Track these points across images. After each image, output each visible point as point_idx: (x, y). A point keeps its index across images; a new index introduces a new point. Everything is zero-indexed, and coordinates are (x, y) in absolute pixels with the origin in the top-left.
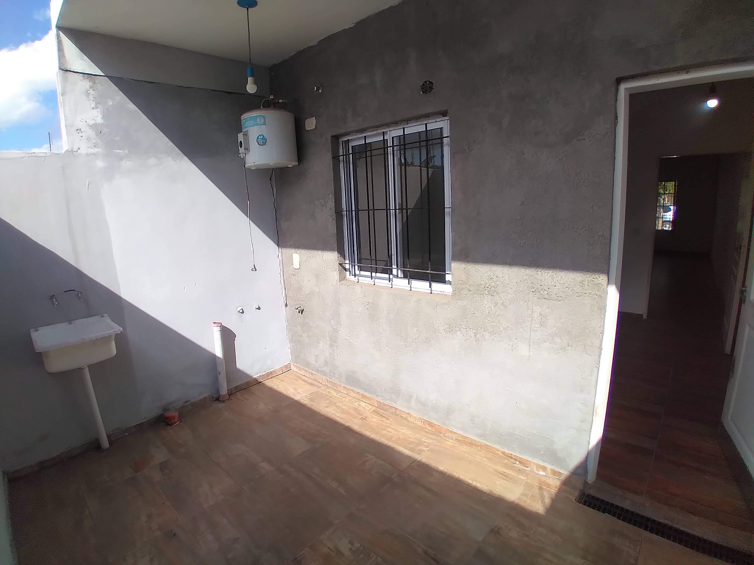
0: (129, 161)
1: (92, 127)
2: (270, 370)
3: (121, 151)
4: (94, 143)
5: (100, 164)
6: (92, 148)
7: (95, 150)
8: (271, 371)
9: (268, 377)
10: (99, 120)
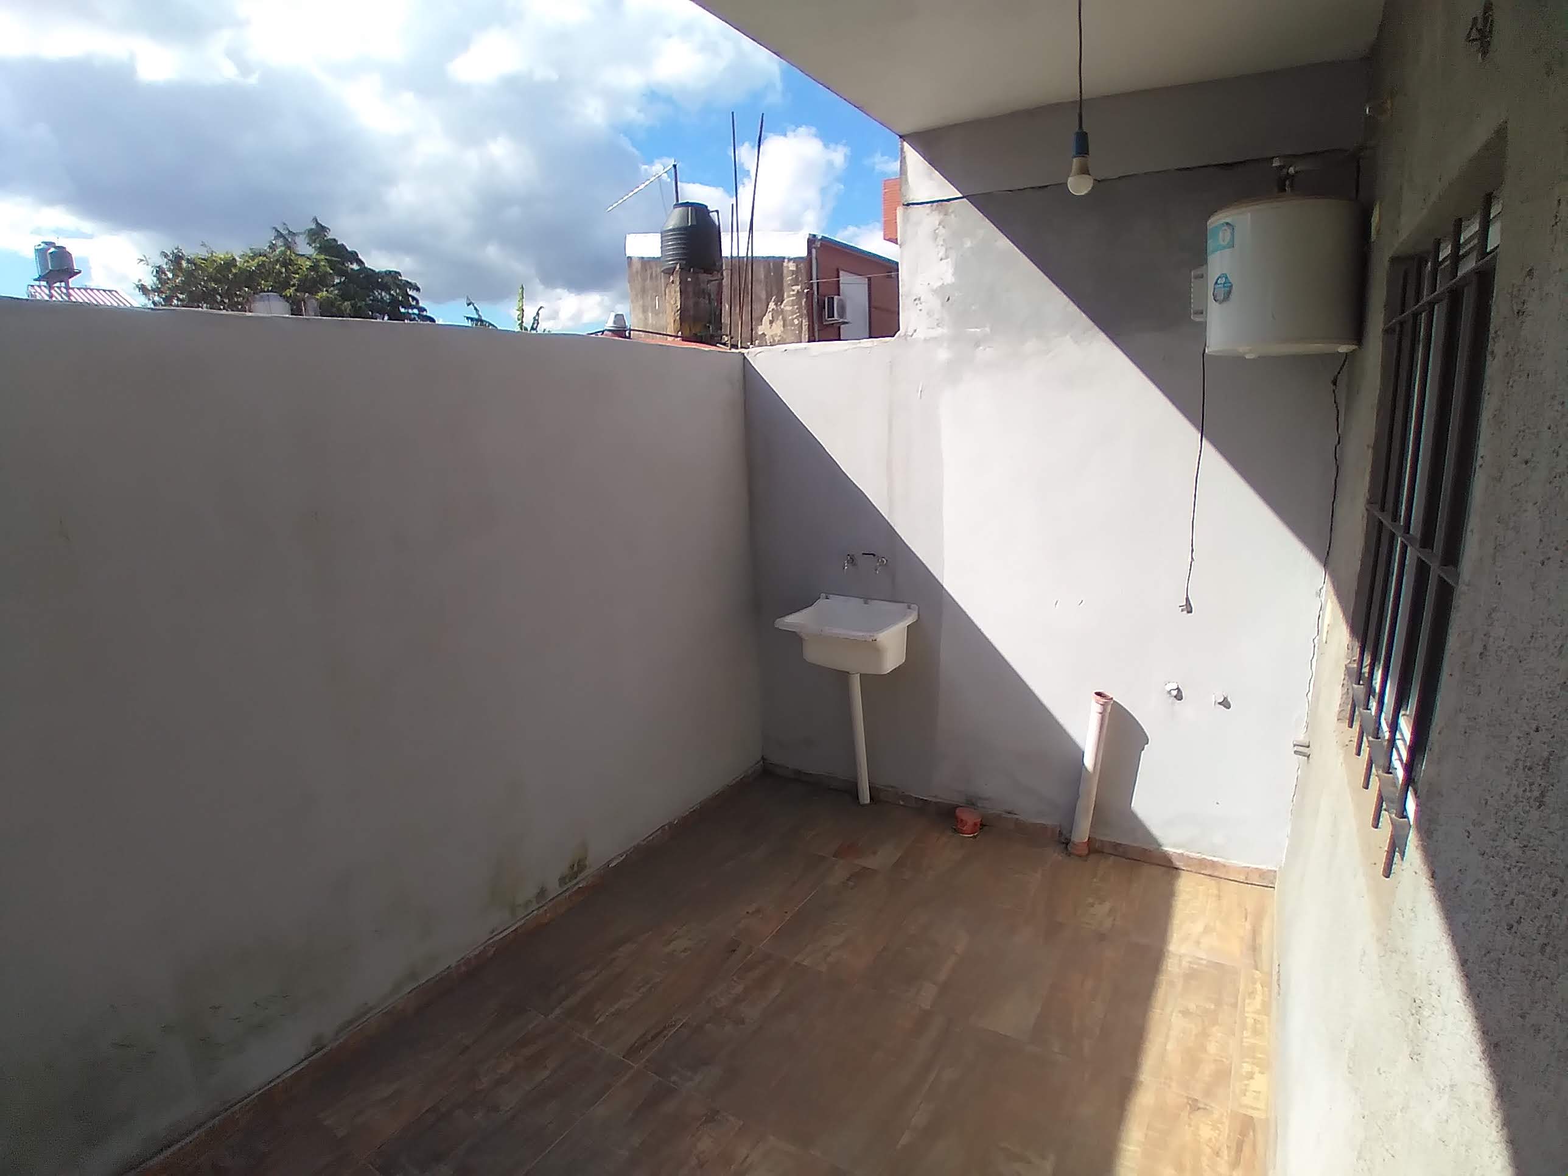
0: (989, 347)
1: (935, 291)
2: (1214, 856)
3: (978, 330)
4: (937, 320)
5: (943, 355)
6: (933, 328)
7: (939, 331)
8: (1215, 859)
9: (1203, 869)
10: (949, 279)
